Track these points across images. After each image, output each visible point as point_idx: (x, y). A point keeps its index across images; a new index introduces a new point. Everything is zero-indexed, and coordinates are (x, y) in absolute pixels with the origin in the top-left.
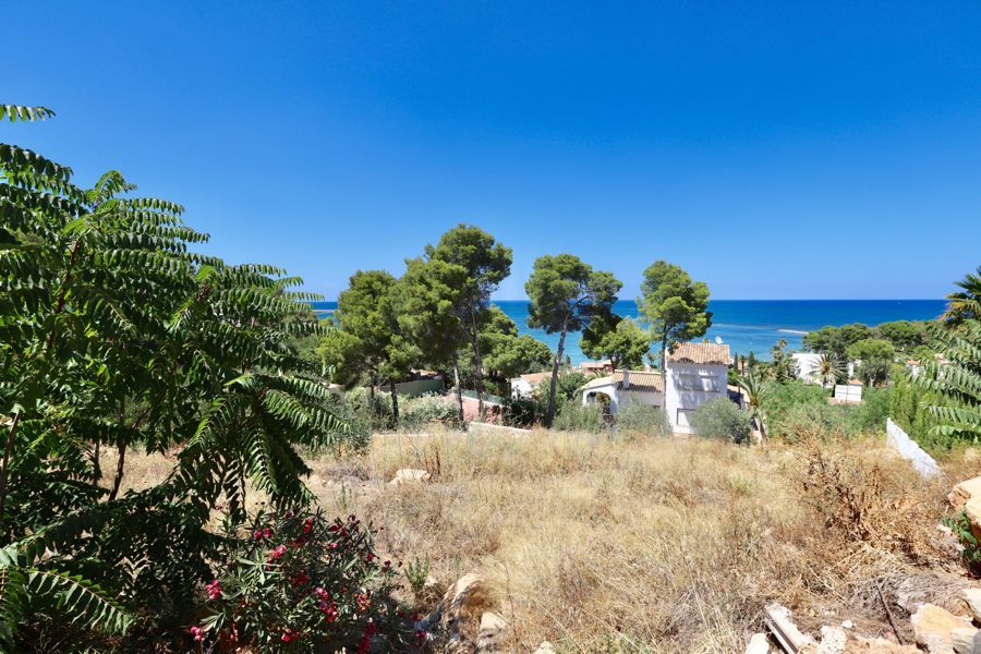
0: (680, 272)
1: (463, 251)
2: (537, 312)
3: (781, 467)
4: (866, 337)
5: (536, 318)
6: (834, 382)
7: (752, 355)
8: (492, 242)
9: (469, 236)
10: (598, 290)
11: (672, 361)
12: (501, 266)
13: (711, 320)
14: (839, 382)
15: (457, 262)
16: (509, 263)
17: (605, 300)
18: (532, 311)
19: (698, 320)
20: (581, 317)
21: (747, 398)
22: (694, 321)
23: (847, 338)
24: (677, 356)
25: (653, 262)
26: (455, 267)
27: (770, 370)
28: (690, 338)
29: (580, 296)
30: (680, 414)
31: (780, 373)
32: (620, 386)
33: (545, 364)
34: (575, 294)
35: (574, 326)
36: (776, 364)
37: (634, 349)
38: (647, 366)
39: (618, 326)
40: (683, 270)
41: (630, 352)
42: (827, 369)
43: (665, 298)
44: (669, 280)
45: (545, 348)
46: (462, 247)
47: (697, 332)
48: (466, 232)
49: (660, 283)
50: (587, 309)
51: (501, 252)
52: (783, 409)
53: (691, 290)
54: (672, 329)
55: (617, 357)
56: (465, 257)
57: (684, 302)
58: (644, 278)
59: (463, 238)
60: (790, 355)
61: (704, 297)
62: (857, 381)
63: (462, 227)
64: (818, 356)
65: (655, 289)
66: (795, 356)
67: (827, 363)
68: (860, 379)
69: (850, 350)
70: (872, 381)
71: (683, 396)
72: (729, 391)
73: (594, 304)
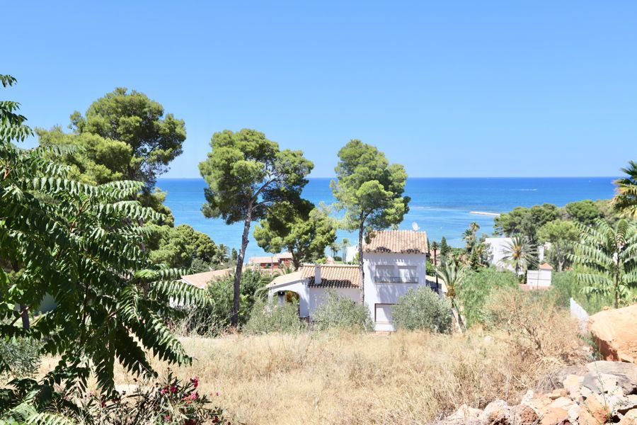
0: (376, 153)
1: (124, 123)
2: (217, 199)
3: (483, 351)
4: (554, 217)
5: (214, 206)
6: (526, 267)
7: (444, 241)
8: (160, 113)
9: (132, 104)
10: (287, 172)
11: (368, 251)
12: (172, 142)
13: (409, 205)
14: (530, 268)
15: (116, 136)
16: (182, 138)
17: (294, 184)
18: (210, 197)
19: (396, 205)
20: (266, 203)
21: (445, 288)
22: (392, 207)
23: (537, 220)
24: (374, 245)
25: (348, 141)
26: (115, 143)
27: (464, 258)
28: (387, 225)
29: (267, 178)
30: (377, 309)
31: (474, 260)
32: (311, 282)
33: (208, 261)
34: (261, 177)
35: (258, 213)
36: (469, 250)
37: (319, 238)
38: (330, 258)
39: (311, 214)
40: (380, 150)
41: (314, 242)
42: (519, 253)
43: (362, 182)
44: (366, 162)
45: (208, 240)
46: (123, 118)
47: (395, 219)
48: (127, 99)
49: (356, 165)
50: (273, 194)
51: (172, 125)
52: (479, 297)
53: (387, 173)
54: (369, 216)
55: (300, 249)
56: (128, 131)
57: (381, 187)
58: (339, 160)
59: (125, 108)
60: (482, 240)
61: (401, 180)
62: (547, 266)
63: (122, 92)
64: (510, 240)
65: (350, 172)
66: (487, 241)
67: (518, 247)
68: (550, 263)
69: (541, 232)
70: (561, 264)
71: (381, 289)
72: (427, 282)
73: (283, 188)
